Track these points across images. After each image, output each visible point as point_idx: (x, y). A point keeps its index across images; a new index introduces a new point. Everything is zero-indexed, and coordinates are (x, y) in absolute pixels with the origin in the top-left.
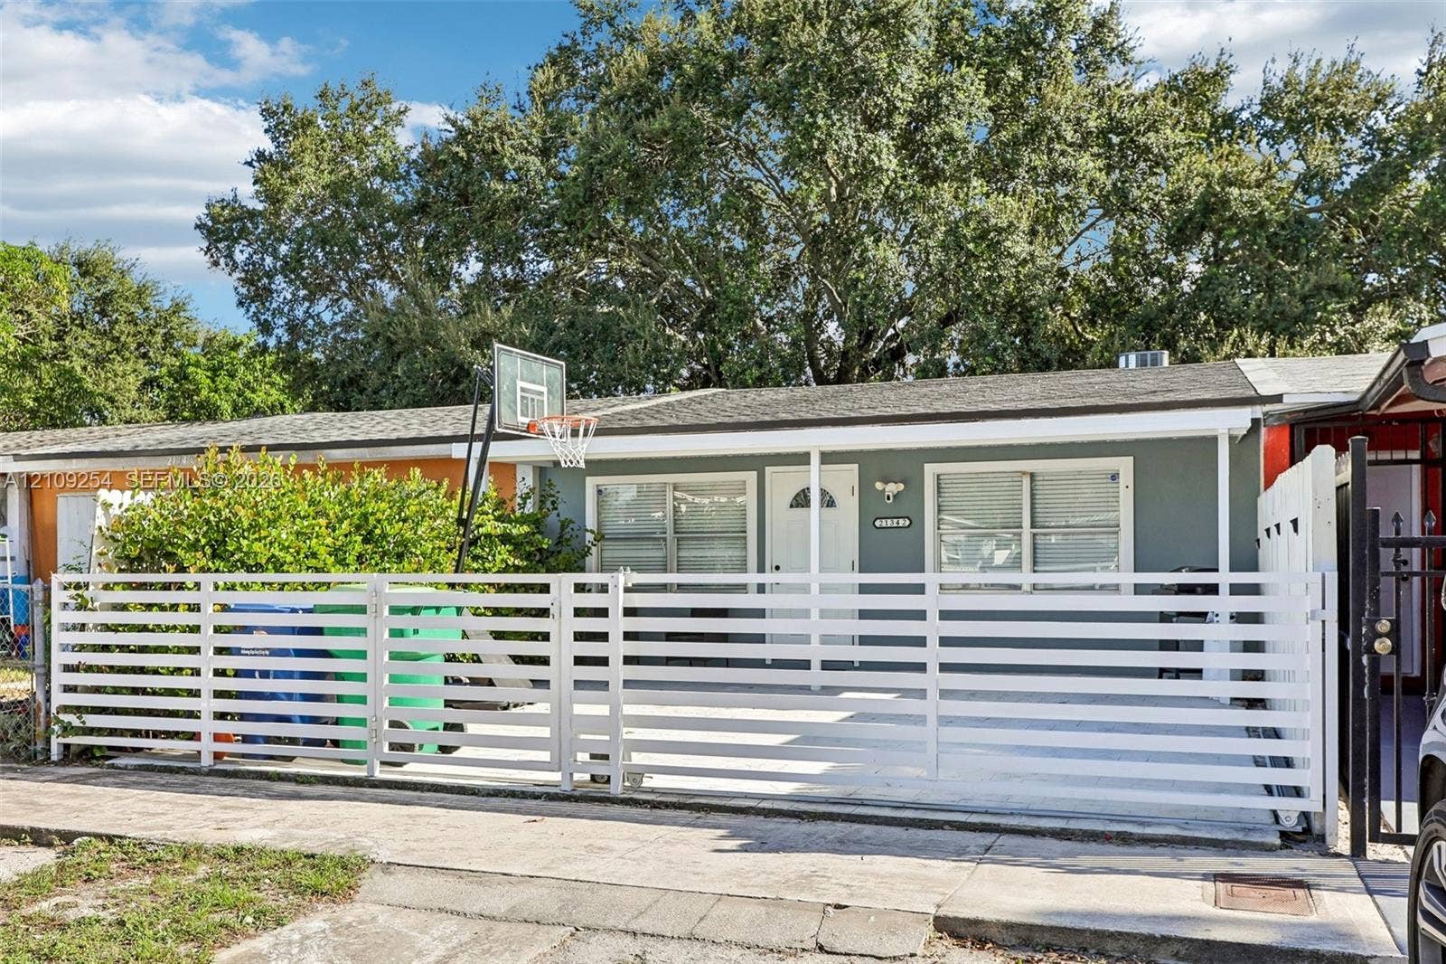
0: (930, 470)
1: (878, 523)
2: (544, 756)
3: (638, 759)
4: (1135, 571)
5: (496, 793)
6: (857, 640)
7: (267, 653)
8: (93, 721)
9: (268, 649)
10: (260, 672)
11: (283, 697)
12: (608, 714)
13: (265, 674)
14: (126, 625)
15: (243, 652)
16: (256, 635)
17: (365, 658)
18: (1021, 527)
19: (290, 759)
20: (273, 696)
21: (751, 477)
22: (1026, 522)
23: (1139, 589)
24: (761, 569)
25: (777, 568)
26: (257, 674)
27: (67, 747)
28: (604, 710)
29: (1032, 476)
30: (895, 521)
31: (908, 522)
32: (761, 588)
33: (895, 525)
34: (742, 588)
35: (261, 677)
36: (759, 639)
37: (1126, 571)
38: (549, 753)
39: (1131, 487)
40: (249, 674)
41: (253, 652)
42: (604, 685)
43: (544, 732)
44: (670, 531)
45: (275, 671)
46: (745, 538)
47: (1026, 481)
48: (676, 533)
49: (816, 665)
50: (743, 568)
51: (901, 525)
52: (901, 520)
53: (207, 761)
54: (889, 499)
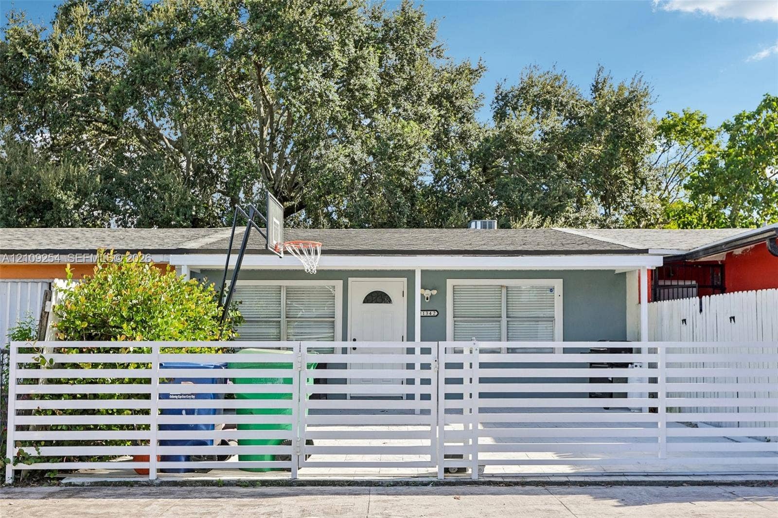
0: (450, 283)
2: (427, 458)
3: (482, 456)
5: (396, 484)
6: (405, 382)
7: (193, 397)
8: (46, 451)
9: (193, 394)
10: (186, 410)
11: (203, 427)
12: (463, 429)
13: (190, 412)
14: (75, 379)
15: (171, 397)
16: (183, 384)
17: (291, 398)
18: (500, 317)
19: (205, 471)
20: (196, 427)
21: (339, 284)
22: (504, 315)
23: (566, 351)
24: (345, 339)
25: (355, 338)
26: (184, 412)
27: (17, 472)
28: (460, 427)
29: (507, 287)
30: (429, 312)
31: (436, 313)
32: (344, 351)
33: (429, 315)
34: (332, 351)
35: (187, 414)
36: (343, 381)
38: (429, 456)
39: (562, 296)
40: (178, 412)
41: (181, 397)
42: (460, 411)
43: (427, 442)
44: (283, 315)
45: (199, 409)
46: (333, 322)
47: (504, 291)
48: (287, 317)
49: (418, 397)
50: (333, 339)
51: (432, 315)
52: (432, 312)
53: (153, 475)
54: (427, 299)
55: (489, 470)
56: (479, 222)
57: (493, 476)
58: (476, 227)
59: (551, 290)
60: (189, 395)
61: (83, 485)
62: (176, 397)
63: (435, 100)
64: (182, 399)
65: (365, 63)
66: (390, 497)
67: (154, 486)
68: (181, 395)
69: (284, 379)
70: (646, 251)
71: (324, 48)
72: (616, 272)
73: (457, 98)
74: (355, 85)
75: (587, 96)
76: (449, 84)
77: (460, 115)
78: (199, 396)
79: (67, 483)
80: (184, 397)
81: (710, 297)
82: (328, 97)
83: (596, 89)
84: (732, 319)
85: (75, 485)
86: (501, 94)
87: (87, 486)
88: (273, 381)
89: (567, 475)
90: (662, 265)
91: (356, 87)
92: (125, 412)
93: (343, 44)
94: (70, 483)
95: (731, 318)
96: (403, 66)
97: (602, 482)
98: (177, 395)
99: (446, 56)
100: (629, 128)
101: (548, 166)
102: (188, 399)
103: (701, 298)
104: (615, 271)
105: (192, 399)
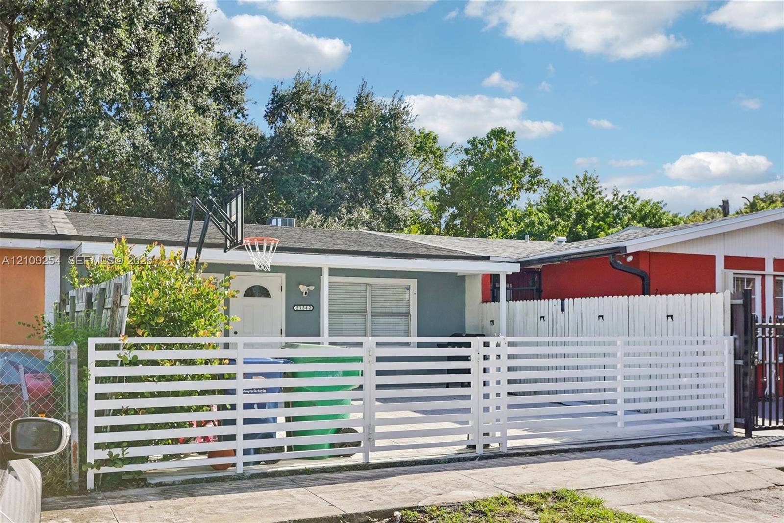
1: (296, 308)
4: (418, 336)
7: (265, 391)
9: (264, 388)
10: (258, 404)
13: (262, 406)
16: (255, 379)
18: (366, 312)
22: (369, 310)
25: (236, 333)
26: (256, 406)
27: (99, 476)
29: (372, 285)
30: (305, 307)
31: (312, 308)
32: (227, 346)
33: (305, 309)
35: (259, 408)
37: (414, 336)
39: (417, 294)
41: (252, 391)
45: (270, 403)
47: (369, 288)
51: (308, 309)
52: (308, 307)
53: (240, 469)
54: (306, 294)
55: (511, 444)
56: (280, 220)
57: (512, 449)
58: (277, 224)
59: (408, 288)
60: (260, 389)
61: (174, 484)
62: (248, 391)
63: (214, 93)
64: (253, 393)
65: (148, 46)
66: (471, 471)
67: (245, 479)
68: (253, 389)
69: (343, 372)
70: (487, 258)
71: (112, 24)
72: (458, 275)
73: (234, 93)
74: (137, 68)
75: (351, 107)
76: (226, 79)
77: (235, 110)
78: (270, 390)
79: (157, 483)
80: (256, 391)
81: (574, 299)
82: (112, 77)
83: (359, 101)
84: (601, 318)
85: (165, 485)
86: (277, 96)
87: (179, 484)
88: (333, 374)
89: (553, 445)
90: (519, 271)
91: (138, 70)
92: (204, 409)
93: (132, 24)
94: (161, 483)
95: (599, 317)
96: (180, 55)
97: (593, 448)
98: (249, 390)
99: (216, 50)
100: (393, 142)
101: (322, 169)
102: (260, 393)
103: (563, 300)
104: (457, 273)
105: (263, 393)
